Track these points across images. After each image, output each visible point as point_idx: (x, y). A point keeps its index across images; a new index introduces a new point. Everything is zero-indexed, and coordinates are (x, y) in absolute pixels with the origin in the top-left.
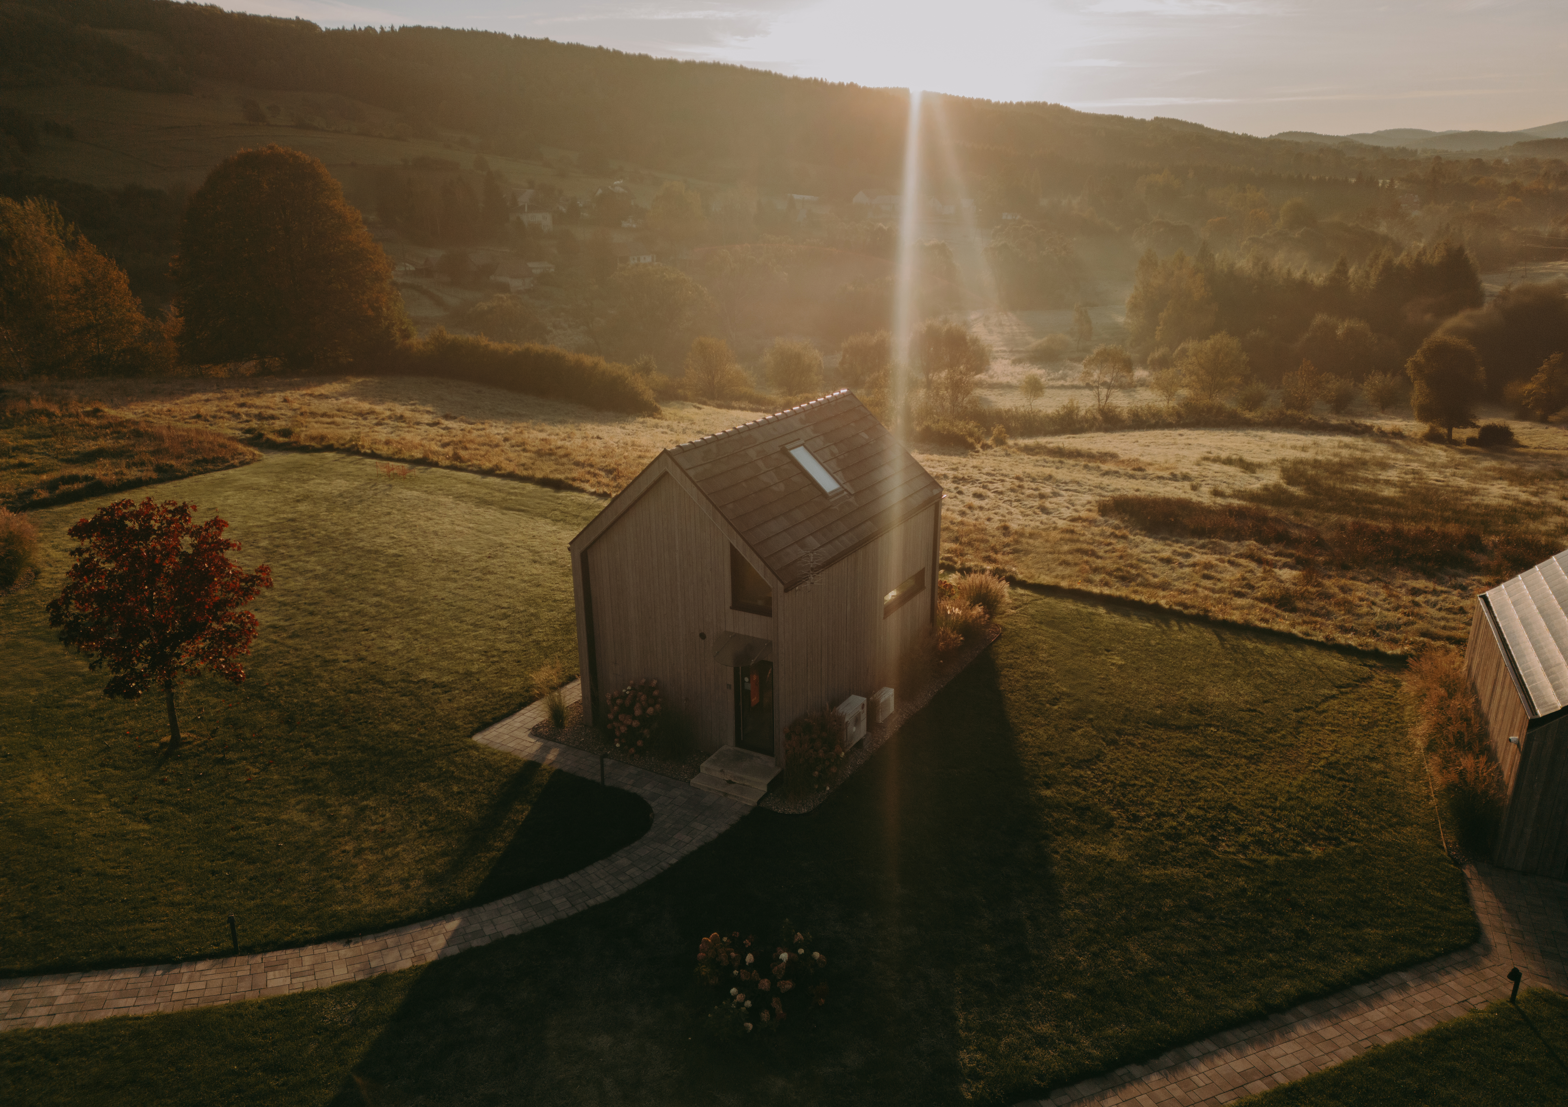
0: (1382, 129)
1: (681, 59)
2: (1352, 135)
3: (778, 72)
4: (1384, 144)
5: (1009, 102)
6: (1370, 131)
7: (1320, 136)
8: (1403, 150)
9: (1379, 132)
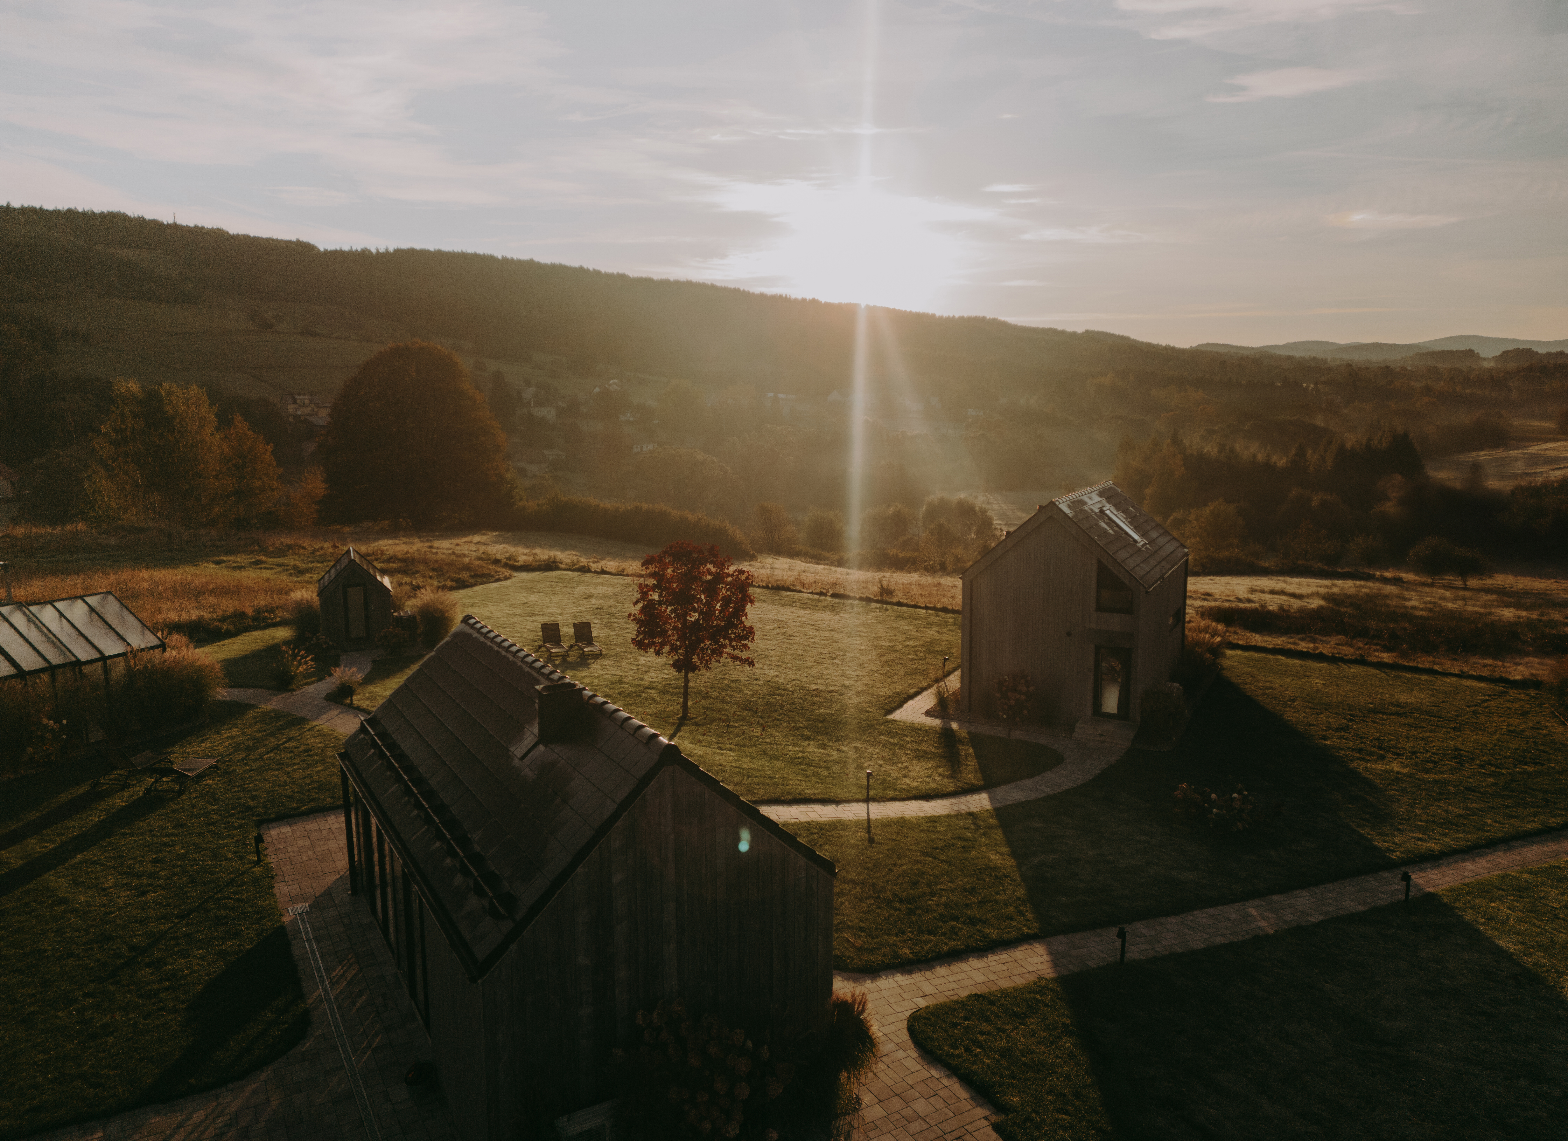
0: (1292, 341)
1: (656, 277)
2: (1264, 347)
3: (746, 289)
4: (1297, 354)
5: (951, 316)
6: (1281, 342)
7: (1236, 347)
8: (1315, 359)
9: (1288, 344)
